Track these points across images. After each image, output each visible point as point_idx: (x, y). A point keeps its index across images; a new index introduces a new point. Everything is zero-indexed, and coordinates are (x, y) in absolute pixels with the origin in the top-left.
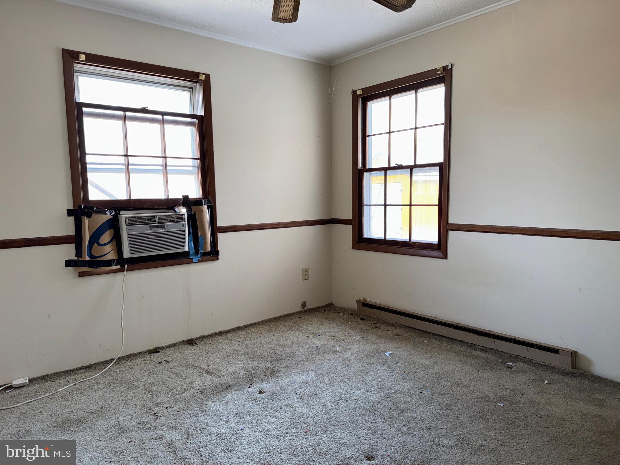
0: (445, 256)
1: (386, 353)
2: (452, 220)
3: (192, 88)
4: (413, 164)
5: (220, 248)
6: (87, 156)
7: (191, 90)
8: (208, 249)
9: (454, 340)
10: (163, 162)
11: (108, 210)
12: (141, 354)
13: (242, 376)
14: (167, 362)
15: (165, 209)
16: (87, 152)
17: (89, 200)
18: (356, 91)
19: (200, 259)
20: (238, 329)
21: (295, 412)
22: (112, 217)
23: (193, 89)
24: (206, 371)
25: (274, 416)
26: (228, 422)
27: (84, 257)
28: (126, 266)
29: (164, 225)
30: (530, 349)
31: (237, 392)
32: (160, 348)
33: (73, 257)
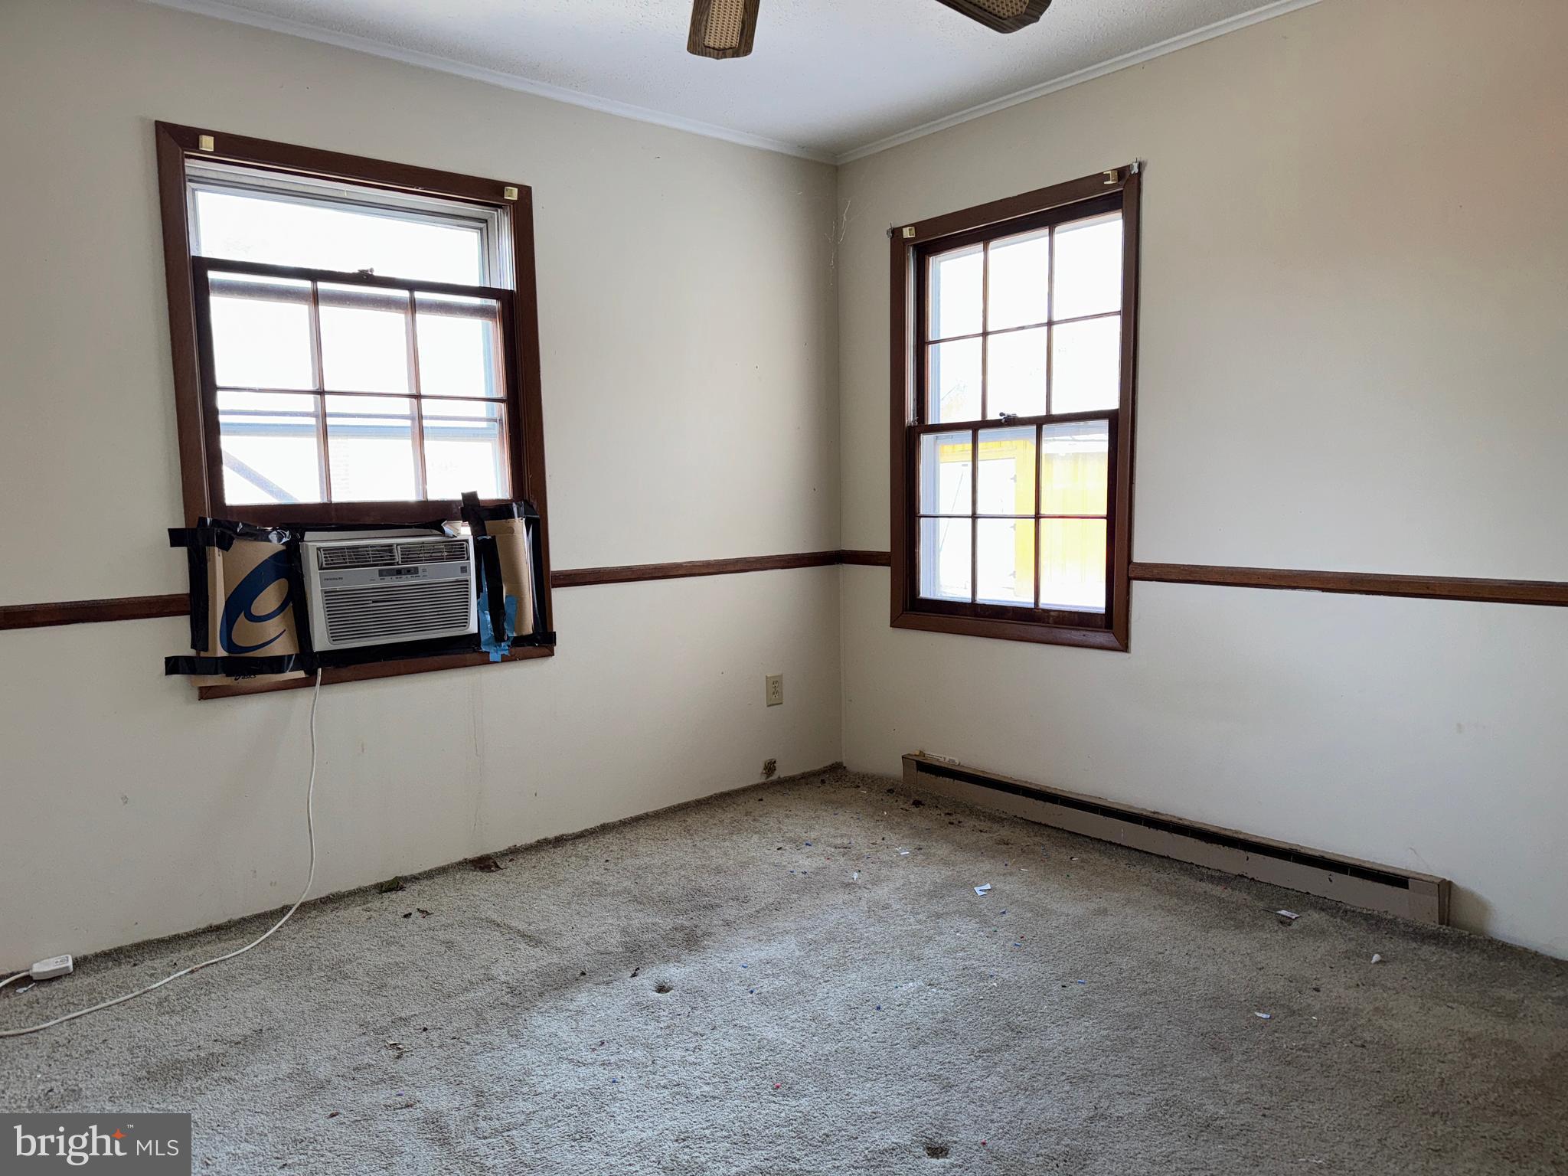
0: (1123, 645)
1: (977, 889)
2: (1142, 553)
3: (486, 221)
4: (1043, 412)
5: (557, 627)
6: (219, 393)
7: (483, 225)
8: (529, 627)
9: (1145, 855)
10: (411, 409)
11: (273, 530)
12: (359, 894)
13: (614, 949)
14: (425, 913)
15: (416, 527)
16: (219, 382)
17: (225, 505)
18: (900, 229)
19: (507, 653)
20: (604, 829)
21: (750, 1038)
22: (283, 548)
23: (489, 223)
25: (695, 1048)
26: (580, 1064)
27: (215, 650)
28: (320, 670)
29: (416, 569)
30: (1337, 877)
31: (602, 988)
32: (406, 879)
33: (185, 650)
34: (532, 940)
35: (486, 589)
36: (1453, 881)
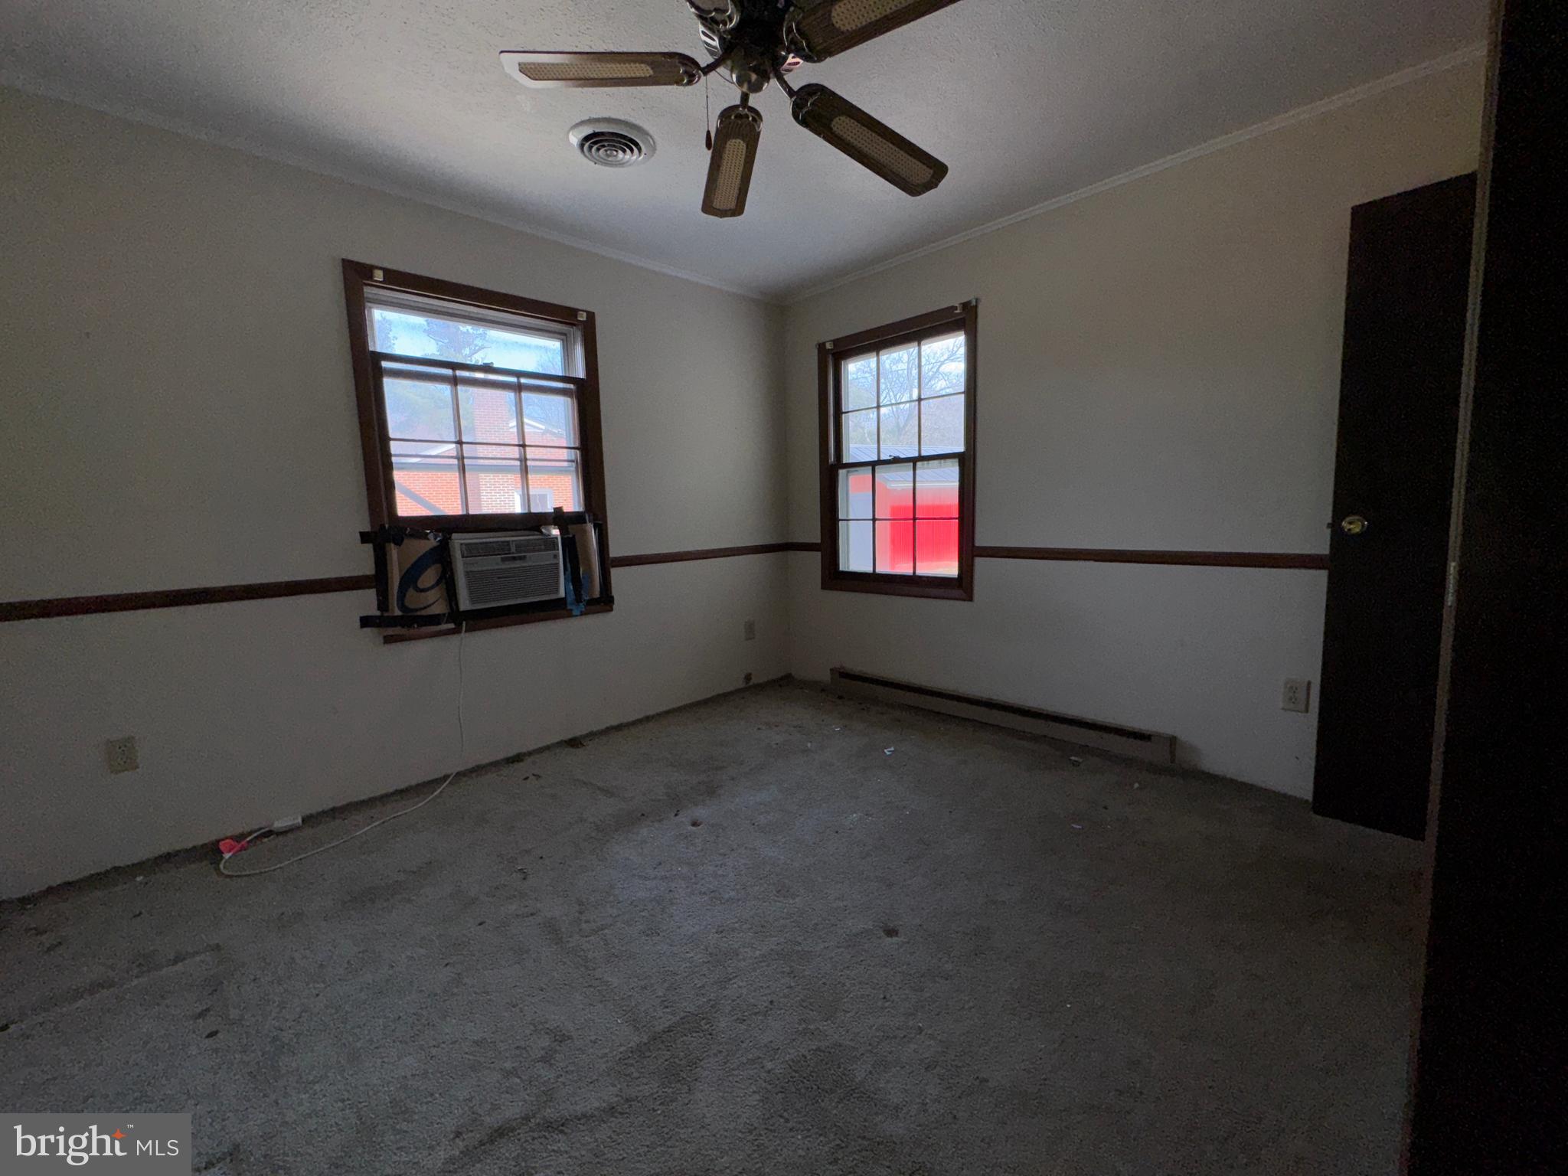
0: (969, 597)
1: (886, 751)
2: (981, 540)
3: (565, 335)
4: (916, 454)
5: (615, 592)
6: (392, 443)
7: (564, 337)
8: (597, 594)
9: (984, 725)
10: (520, 454)
11: (431, 532)
12: (495, 765)
13: (661, 798)
14: (538, 777)
15: (525, 530)
16: (391, 435)
17: (397, 516)
18: (824, 344)
19: (583, 610)
20: (648, 719)
21: (757, 856)
22: (438, 544)
23: (568, 335)
24: (599, 788)
25: (721, 865)
26: (646, 878)
27: (393, 611)
28: (464, 623)
29: (525, 557)
30: (1105, 735)
31: (656, 825)
32: (524, 754)
33: (374, 611)
34: (608, 792)
35: (569, 569)
36: (1179, 737)
